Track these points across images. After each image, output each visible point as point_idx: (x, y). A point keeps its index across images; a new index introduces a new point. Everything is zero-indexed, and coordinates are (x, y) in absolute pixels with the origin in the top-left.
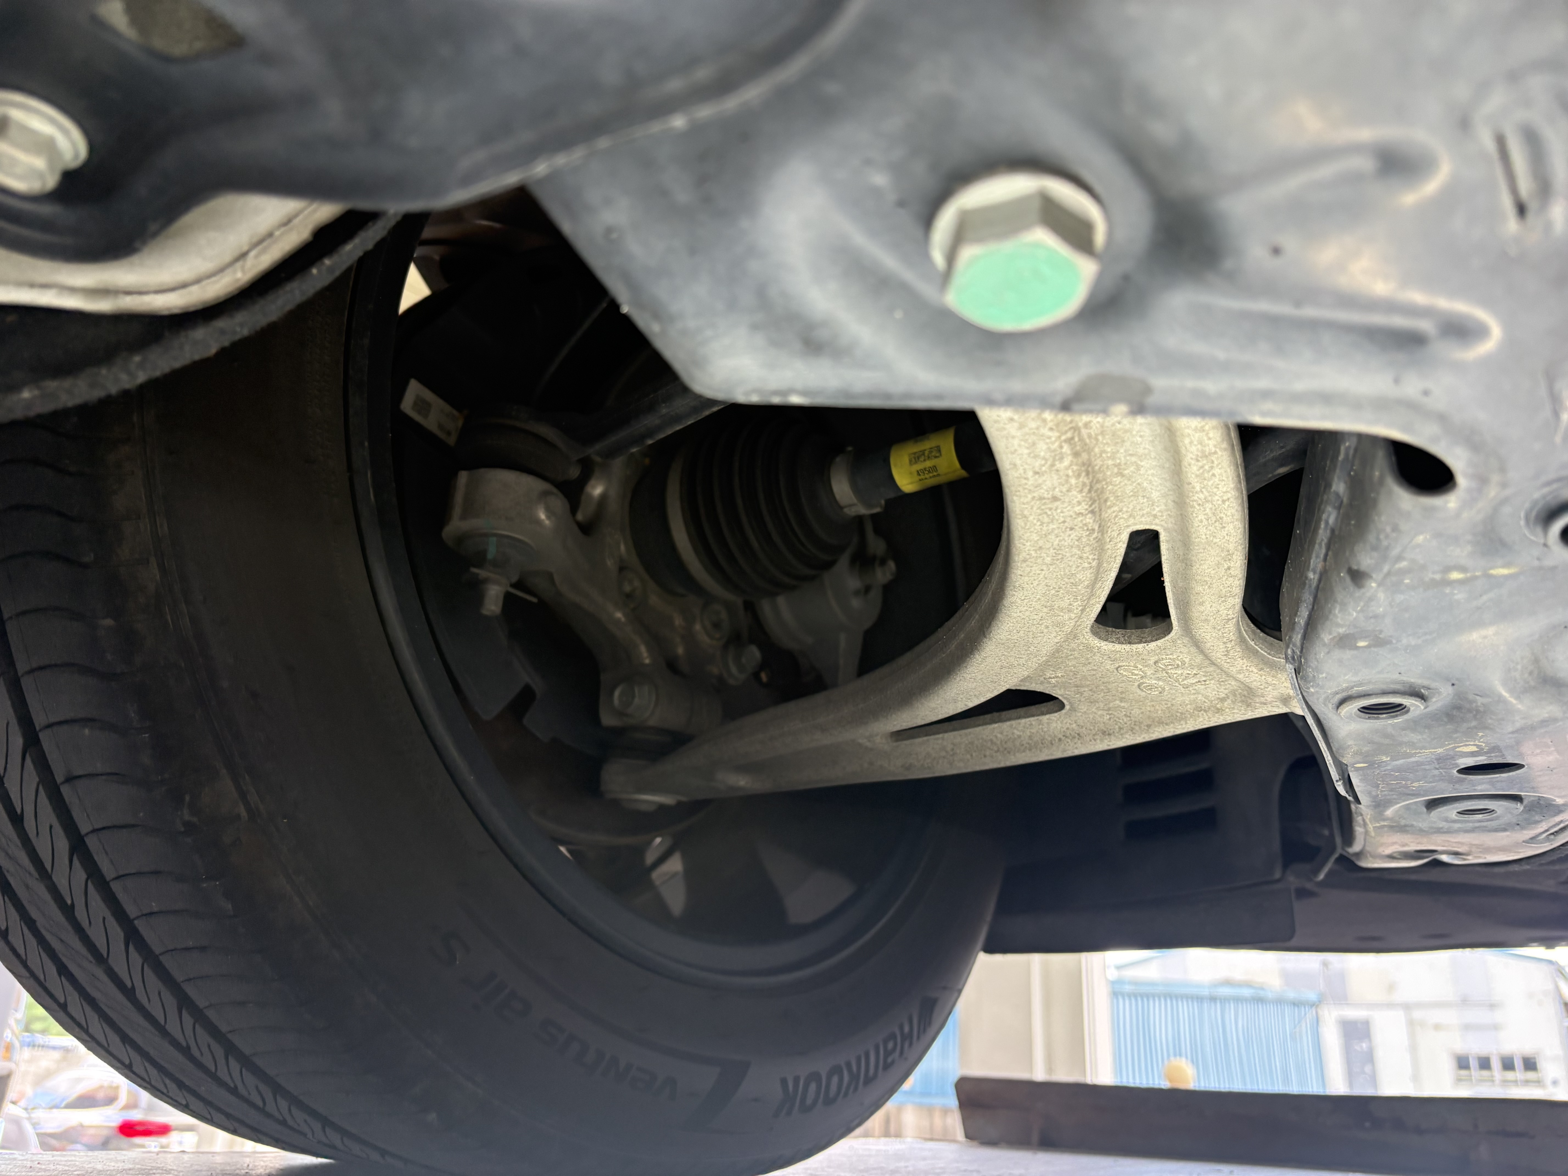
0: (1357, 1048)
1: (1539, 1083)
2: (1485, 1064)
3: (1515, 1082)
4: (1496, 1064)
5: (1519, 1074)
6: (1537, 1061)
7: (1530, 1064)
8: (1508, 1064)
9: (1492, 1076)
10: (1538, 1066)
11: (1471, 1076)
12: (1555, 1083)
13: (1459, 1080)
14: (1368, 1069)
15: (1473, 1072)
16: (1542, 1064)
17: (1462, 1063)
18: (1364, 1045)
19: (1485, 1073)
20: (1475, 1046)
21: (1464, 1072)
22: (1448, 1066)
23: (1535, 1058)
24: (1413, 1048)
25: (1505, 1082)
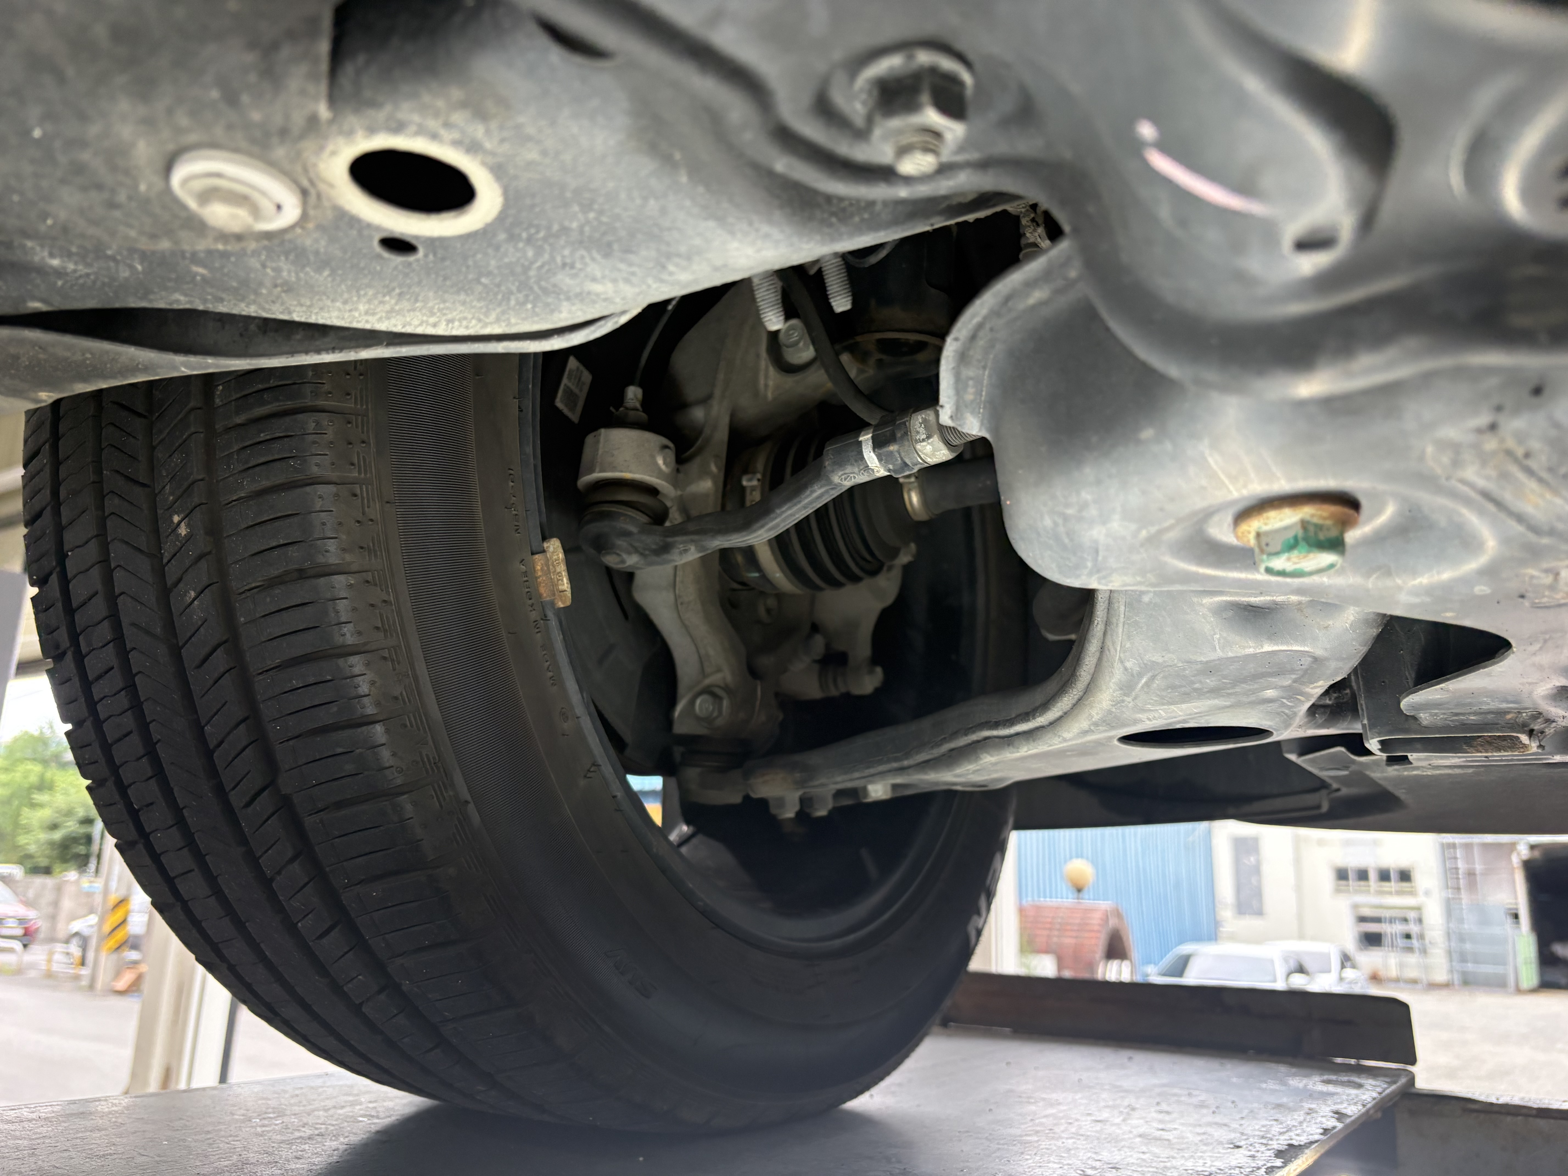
0: (1246, 861)
1: (1412, 893)
2: (1363, 875)
3: (1390, 893)
4: (1373, 875)
5: (1393, 885)
6: (1412, 874)
7: (1405, 876)
8: (1384, 876)
9: (1369, 886)
10: (1412, 878)
11: (1348, 886)
12: (1427, 893)
13: (1338, 891)
14: (1254, 880)
15: (1351, 882)
16: (1417, 876)
17: (1342, 875)
18: (1252, 859)
19: (1362, 883)
20: (1353, 860)
21: (1343, 882)
22: (1328, 879)
23: (1409, 871)
24: (1298, 861)
25: (1381, 893)
